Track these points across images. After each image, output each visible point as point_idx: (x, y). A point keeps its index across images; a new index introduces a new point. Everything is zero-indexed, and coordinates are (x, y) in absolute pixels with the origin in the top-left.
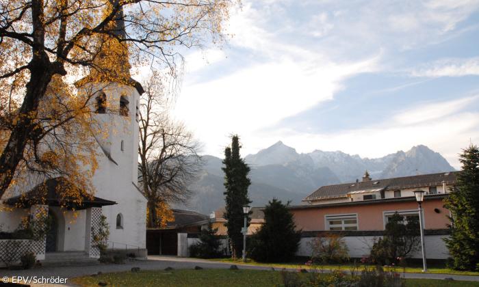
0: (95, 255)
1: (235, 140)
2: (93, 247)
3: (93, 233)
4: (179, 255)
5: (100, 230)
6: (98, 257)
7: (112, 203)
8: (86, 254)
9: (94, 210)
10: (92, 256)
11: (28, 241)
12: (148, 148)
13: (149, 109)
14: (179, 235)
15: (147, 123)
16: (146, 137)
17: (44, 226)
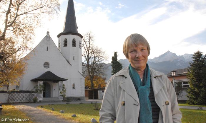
0: (61, 99)
1: (116, 53)
2: (60, 95)
3: (60, 91)
4: (99, 99)
5: (63, 90)
6: (62, 99)
7: (66, 80)
8: (58, 98)
9: (60, 82)
10: (60, 99)
11: (36, 93)
12: (90, 58)
13: (89, 43)
14: (99, 91)
15: (89, 48)
16: (89, 54)
17: (42, 88)
